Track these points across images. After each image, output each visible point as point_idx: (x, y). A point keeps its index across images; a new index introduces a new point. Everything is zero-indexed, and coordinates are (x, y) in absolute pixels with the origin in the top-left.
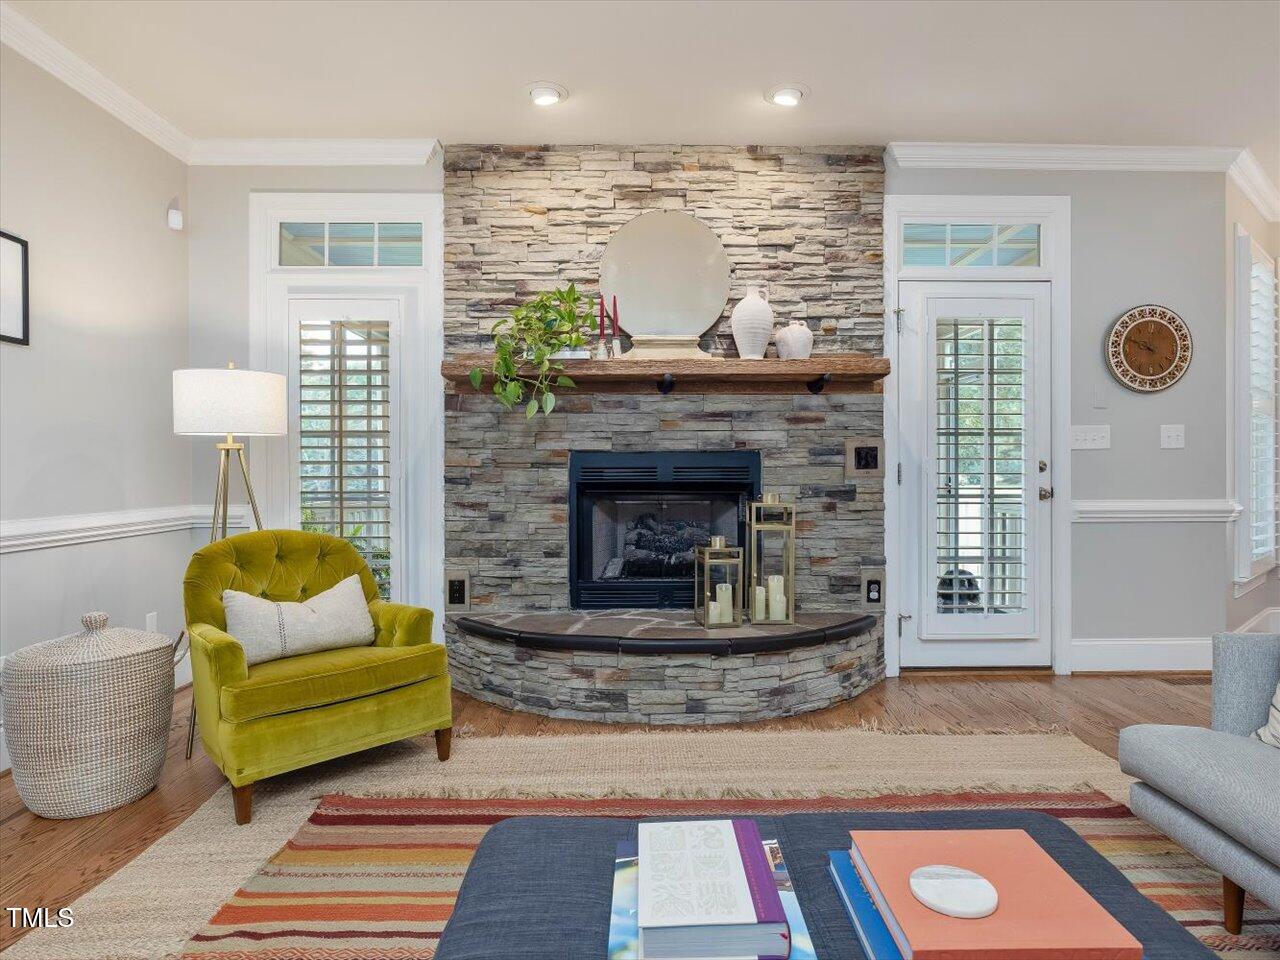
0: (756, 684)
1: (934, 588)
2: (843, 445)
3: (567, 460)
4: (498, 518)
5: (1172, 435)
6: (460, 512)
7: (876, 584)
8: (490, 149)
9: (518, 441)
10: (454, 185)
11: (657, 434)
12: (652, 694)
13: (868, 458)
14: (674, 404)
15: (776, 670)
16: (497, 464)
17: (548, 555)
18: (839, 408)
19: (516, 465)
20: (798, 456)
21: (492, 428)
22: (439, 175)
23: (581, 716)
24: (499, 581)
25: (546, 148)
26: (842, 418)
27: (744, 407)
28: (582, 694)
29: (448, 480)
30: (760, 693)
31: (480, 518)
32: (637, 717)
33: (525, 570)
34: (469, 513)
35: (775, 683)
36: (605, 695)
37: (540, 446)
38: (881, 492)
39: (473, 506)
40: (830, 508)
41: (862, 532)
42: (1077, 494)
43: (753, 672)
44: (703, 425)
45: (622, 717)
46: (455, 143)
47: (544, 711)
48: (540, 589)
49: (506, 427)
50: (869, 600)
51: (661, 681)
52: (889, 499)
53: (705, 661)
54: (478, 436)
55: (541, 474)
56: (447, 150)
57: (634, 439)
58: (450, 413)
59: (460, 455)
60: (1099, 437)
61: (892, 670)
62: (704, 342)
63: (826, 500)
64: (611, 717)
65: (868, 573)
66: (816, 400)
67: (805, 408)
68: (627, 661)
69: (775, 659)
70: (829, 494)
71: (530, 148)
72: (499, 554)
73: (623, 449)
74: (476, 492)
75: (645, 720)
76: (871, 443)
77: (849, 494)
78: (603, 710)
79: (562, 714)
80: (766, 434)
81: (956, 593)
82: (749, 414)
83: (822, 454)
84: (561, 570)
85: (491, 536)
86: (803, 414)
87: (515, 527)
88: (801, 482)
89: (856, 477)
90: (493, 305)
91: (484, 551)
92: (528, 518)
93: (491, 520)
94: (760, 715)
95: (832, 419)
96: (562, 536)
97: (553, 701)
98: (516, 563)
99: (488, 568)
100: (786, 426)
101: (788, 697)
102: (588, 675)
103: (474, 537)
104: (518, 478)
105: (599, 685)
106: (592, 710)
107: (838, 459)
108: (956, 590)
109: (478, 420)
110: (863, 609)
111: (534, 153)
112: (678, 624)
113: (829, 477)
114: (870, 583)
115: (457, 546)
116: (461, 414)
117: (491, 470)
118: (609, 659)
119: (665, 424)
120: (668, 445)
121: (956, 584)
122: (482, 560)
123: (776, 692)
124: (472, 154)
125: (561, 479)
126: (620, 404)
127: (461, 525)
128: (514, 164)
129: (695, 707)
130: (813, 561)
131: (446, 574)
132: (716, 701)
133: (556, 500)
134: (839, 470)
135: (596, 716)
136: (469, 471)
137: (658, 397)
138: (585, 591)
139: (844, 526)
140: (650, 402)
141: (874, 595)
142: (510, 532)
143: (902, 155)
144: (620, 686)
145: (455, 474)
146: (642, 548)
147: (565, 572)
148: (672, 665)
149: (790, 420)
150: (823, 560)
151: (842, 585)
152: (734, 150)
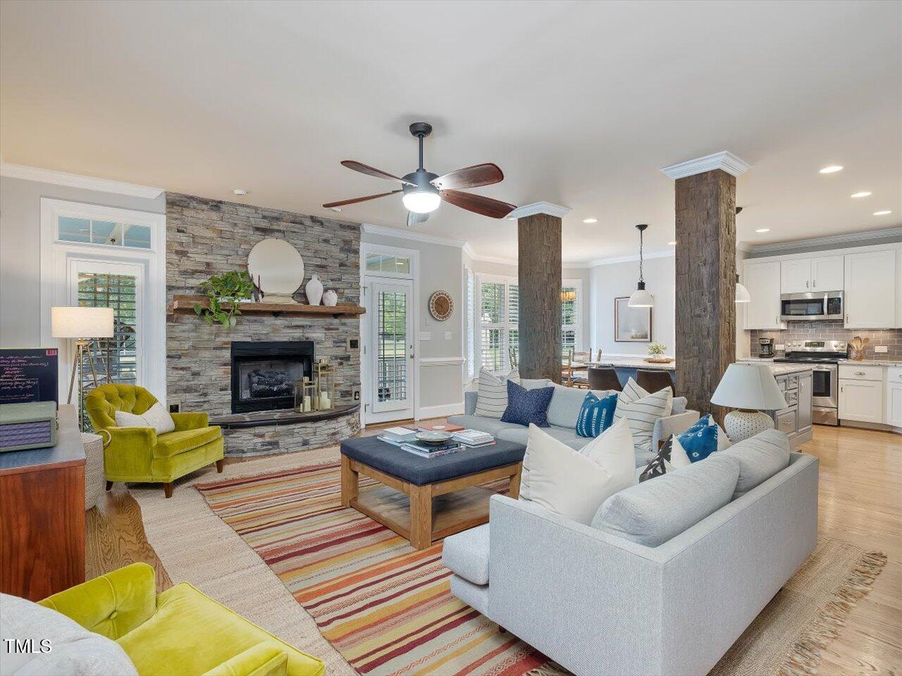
0: (326, 432)
1: (377, 393)
2: (346, 339)
3: (230, 346)
4: (196, 374)
5: (448, 335)
6: (175, 372)
7: (357, 393)
8: (192, 198)
9: (206, 337)
10: (172, 212)
11: (272, 334)
12: (289, 440)
13: (354, 344)
14: (280, 322)
15: (334, 426)
16: (195, 348)
17: (221, 390)
18: (344, 324)
19: (206, 349)
20: (329, 344)
21: (193, 331)
22: (162, 206)
23: (258, 454)
24: (197, 404)
25: (221, 202)
26: (346, 329)
27: (309, 323)
28: (260, 444)
29: (168, 357)
30: (328, 435)
31: (187, 375)
32: (283, 450)
33: (210, 397)
34: (181, 372)
35: (333, 431)
36: (270, 443)
37: (217, 339)
38: (359, 357)
39: (182, 369)
40: (341, 364)
41: (352, 373)
42: (422, 356)
43: (326, 427)
44: (291, 331)
45: (276, 451)
46: (173, 192)
47: (240, 455)
48: (217, 406)
49: (199, 331)
50: (355, 399)
51: (292, 434)
52: (362, 360)
53: (308, 425)
54: (186, 335)
55: (218, 353)
56: (167, 194)
57: (263, 337)
58: (170, 324)
59: (175, 344)
60: (426, 336)
61: (363, 426)
62: (294, 295)
63: (339, 361)
64: (272, 452)
65: (354, 389)
66: (336, 321)
67: (332, 324)
68: (279, 428)
69: (332, 422)
70: (341, 358)
71: (213, 201)
72: (196, 391)
73: (256, 341)
74: (183, 362)
75: (286, 451)
76: (355, 338)
77: (348, 358)
78: (269, 449)
79: (249, 455)
80: (316, 335)
81: (384, 394)
82: (310, 326)
83: (338, 343)
84: (227, 396)
85: (192, 383)
86: (331, 327)
87: (205, 378)
88: (330, 354)
89: (351, 352)
90: (194, 272)
91: (188, 390)
92: (211, 373)
93: (193, 375)
94: (328, 444)
95: (342, 328)
96: (228, 381)
97: (245, 450)
98: (205, 395)
99: (191, 398)
100: (325, 331)
101: (337, 436)
102: (262, 436)
103: (184, 384)
104: (206, 354)
105: (268, 439)
106: (264, 450)
107: (344, 344)
108: (383, 393)
109: (186, 327)
110: (354, 402)
111: (215, 204)
112: (290, 414)
113: (340, 352)
114: (356, 393)
115: (174, 388)
116: (177, 324)
117: (192, 351)
118: (271, 429)
119: (275, 330)
120: (277, 339)
121: (384, 391)
122: (187, 394)
123: (334, 434)
124: (184, 199)
125: (227, 354)
126: (256, 321)
127: (177, 379)
128: (204, 207)
129: (305, 443)
130: (336, 385)
131: (167, 403)
132: (313, 440)
133: (225, 365)
134: (344, 348)
135: (265, 453)
136: (180, 352)
137: (273, 318)
138: (238, 405)
139: (347, 371)
140: (270, 320)
141: (357, 397)
142: (202, 380)
143: (367, 229)
144: (276, 439)
145: (173, 353)
146: (261, 384)
147: (229, 398)
148: (296, 427)
149: (326, 329)
150: (340, 384)
151: (346, 394)
152: (305, 217)
